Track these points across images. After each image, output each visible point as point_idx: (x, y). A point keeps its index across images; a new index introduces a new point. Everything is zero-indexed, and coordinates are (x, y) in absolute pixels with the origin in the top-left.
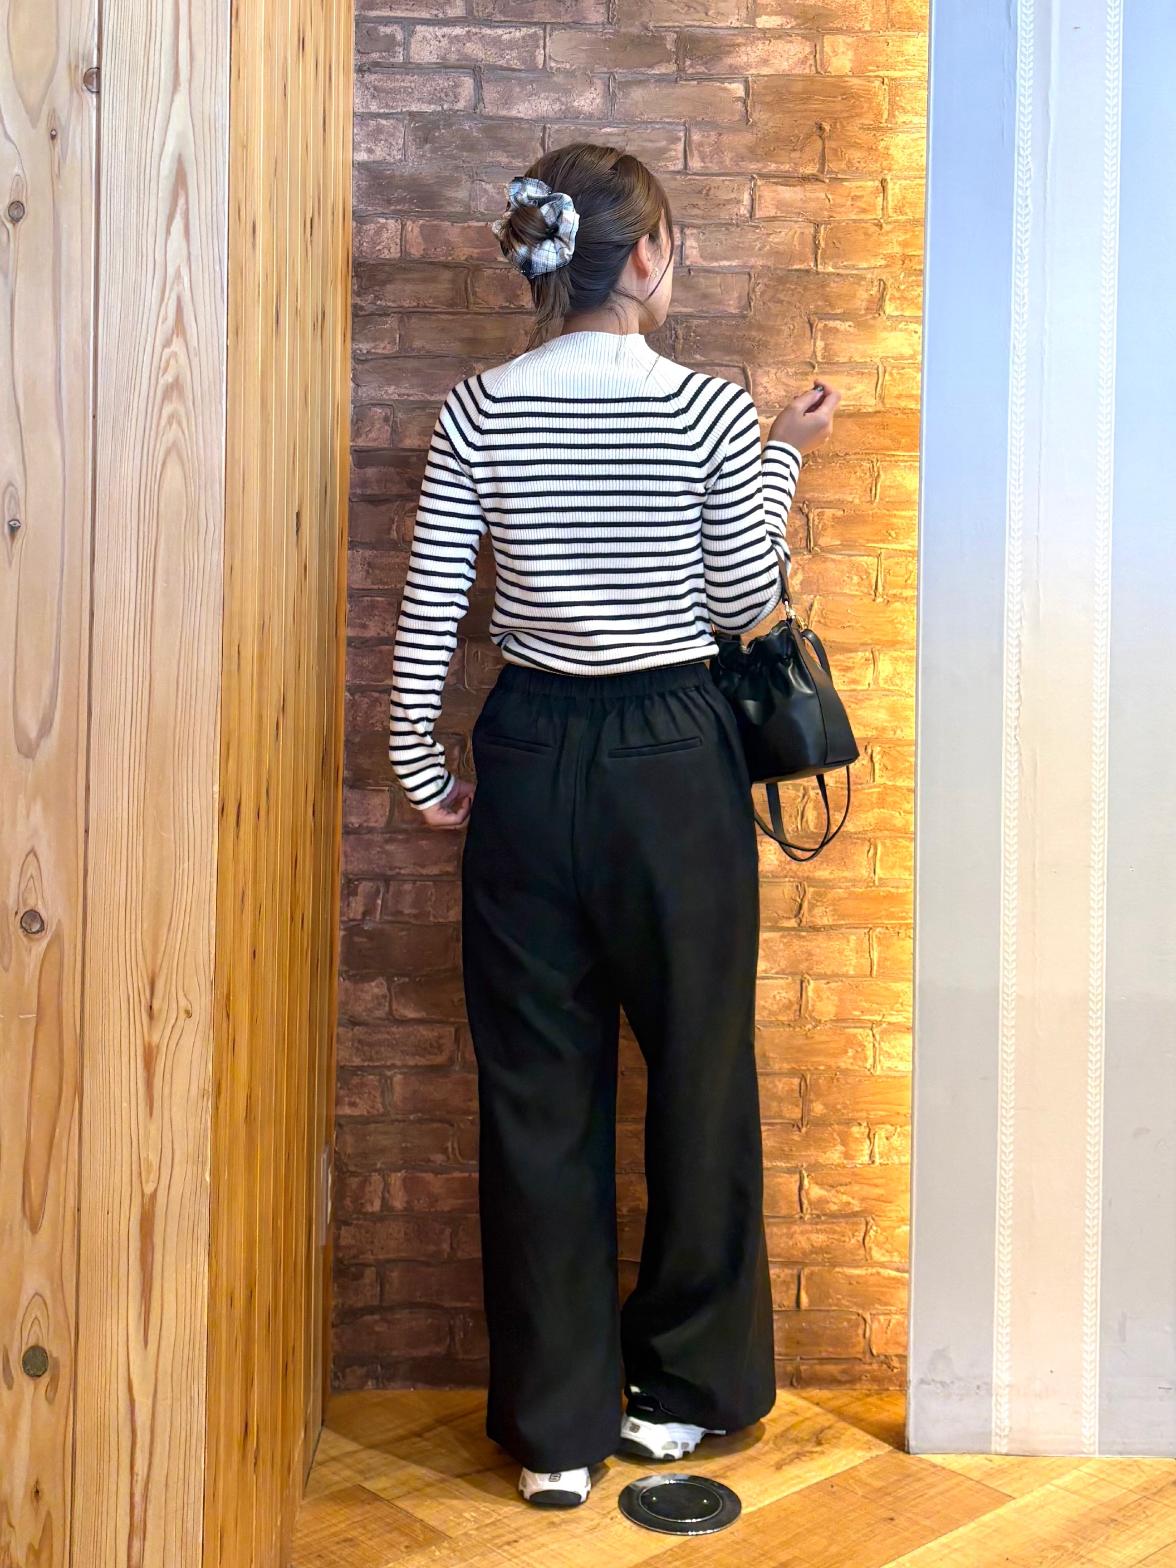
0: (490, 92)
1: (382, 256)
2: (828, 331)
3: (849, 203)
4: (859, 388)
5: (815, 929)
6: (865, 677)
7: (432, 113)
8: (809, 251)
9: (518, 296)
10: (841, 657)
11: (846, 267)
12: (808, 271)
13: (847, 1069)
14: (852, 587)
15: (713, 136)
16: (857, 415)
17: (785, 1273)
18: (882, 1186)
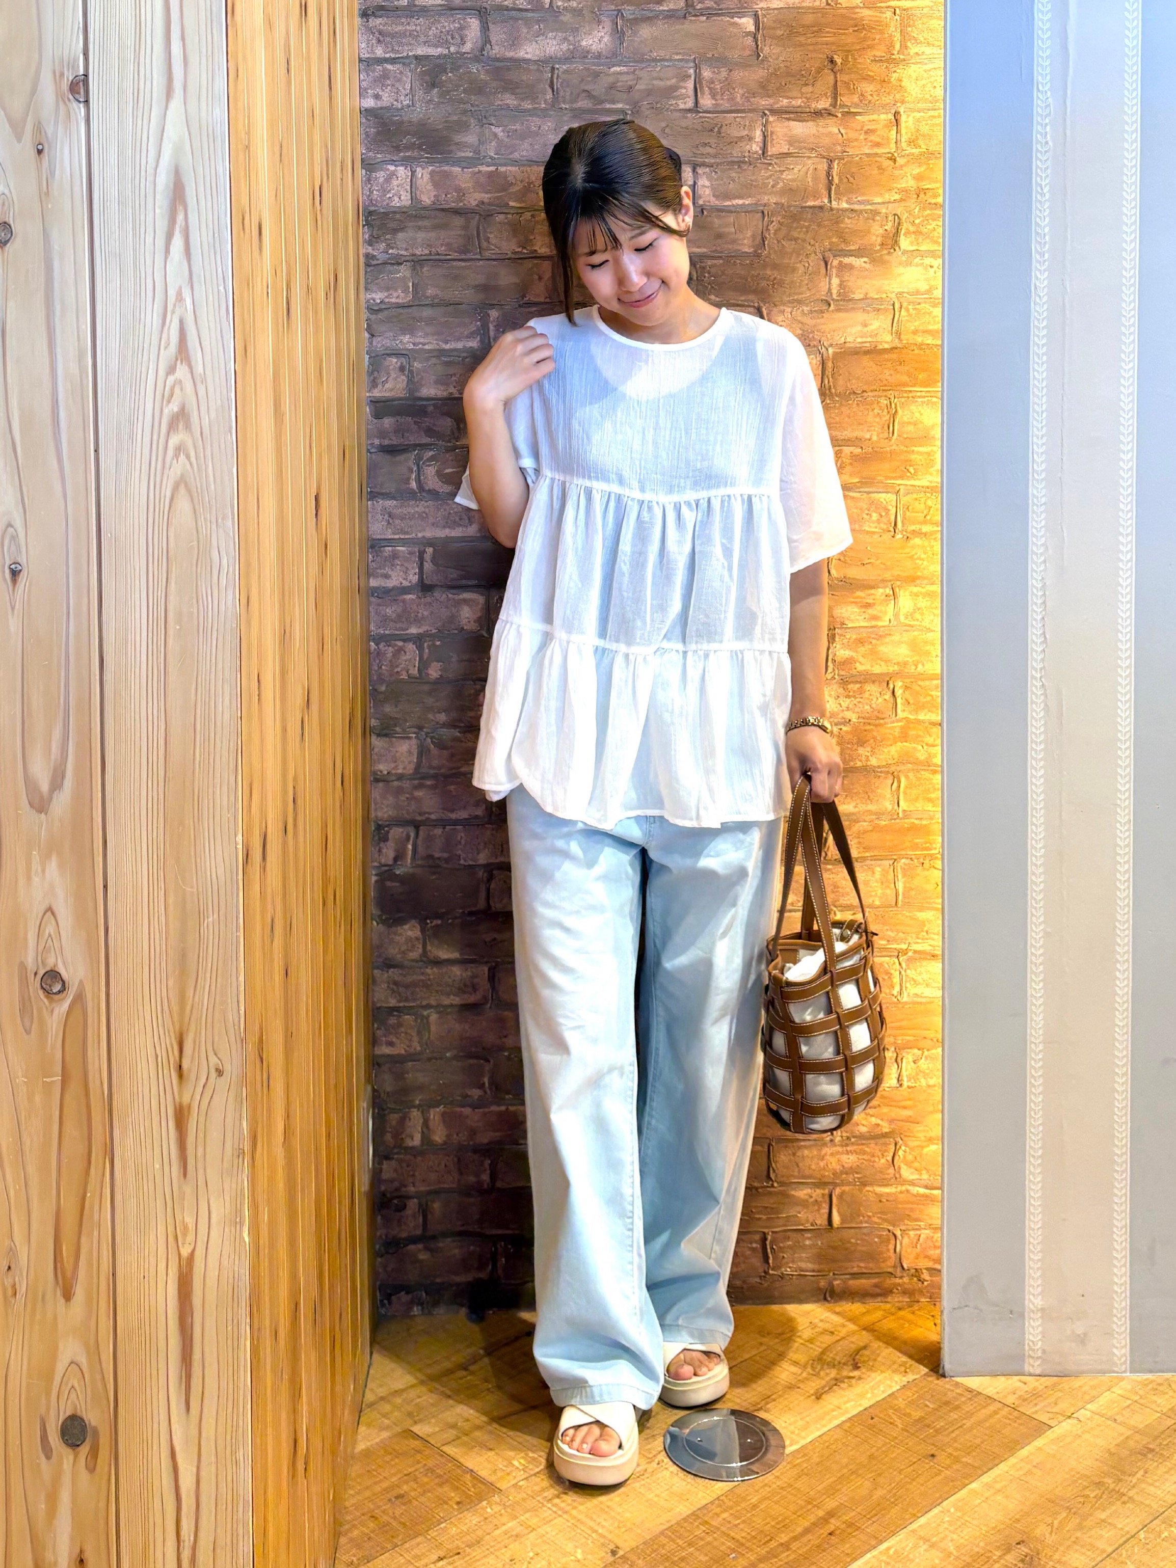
0: (497, 34)
1: (393, 204)
2: (842, 267)
3: (862, 137)
4: (875, 325)
6: (886, 613)
7: (439, 57)
8: (822, 187)
9: (531, 240)
10: (862, 594)
11: (860, 202)
12: (821, 208)
14: (871, 523)
15: (724, 73)
16: (872, 352)
17: (818, 1193)
18: (911, 1108)
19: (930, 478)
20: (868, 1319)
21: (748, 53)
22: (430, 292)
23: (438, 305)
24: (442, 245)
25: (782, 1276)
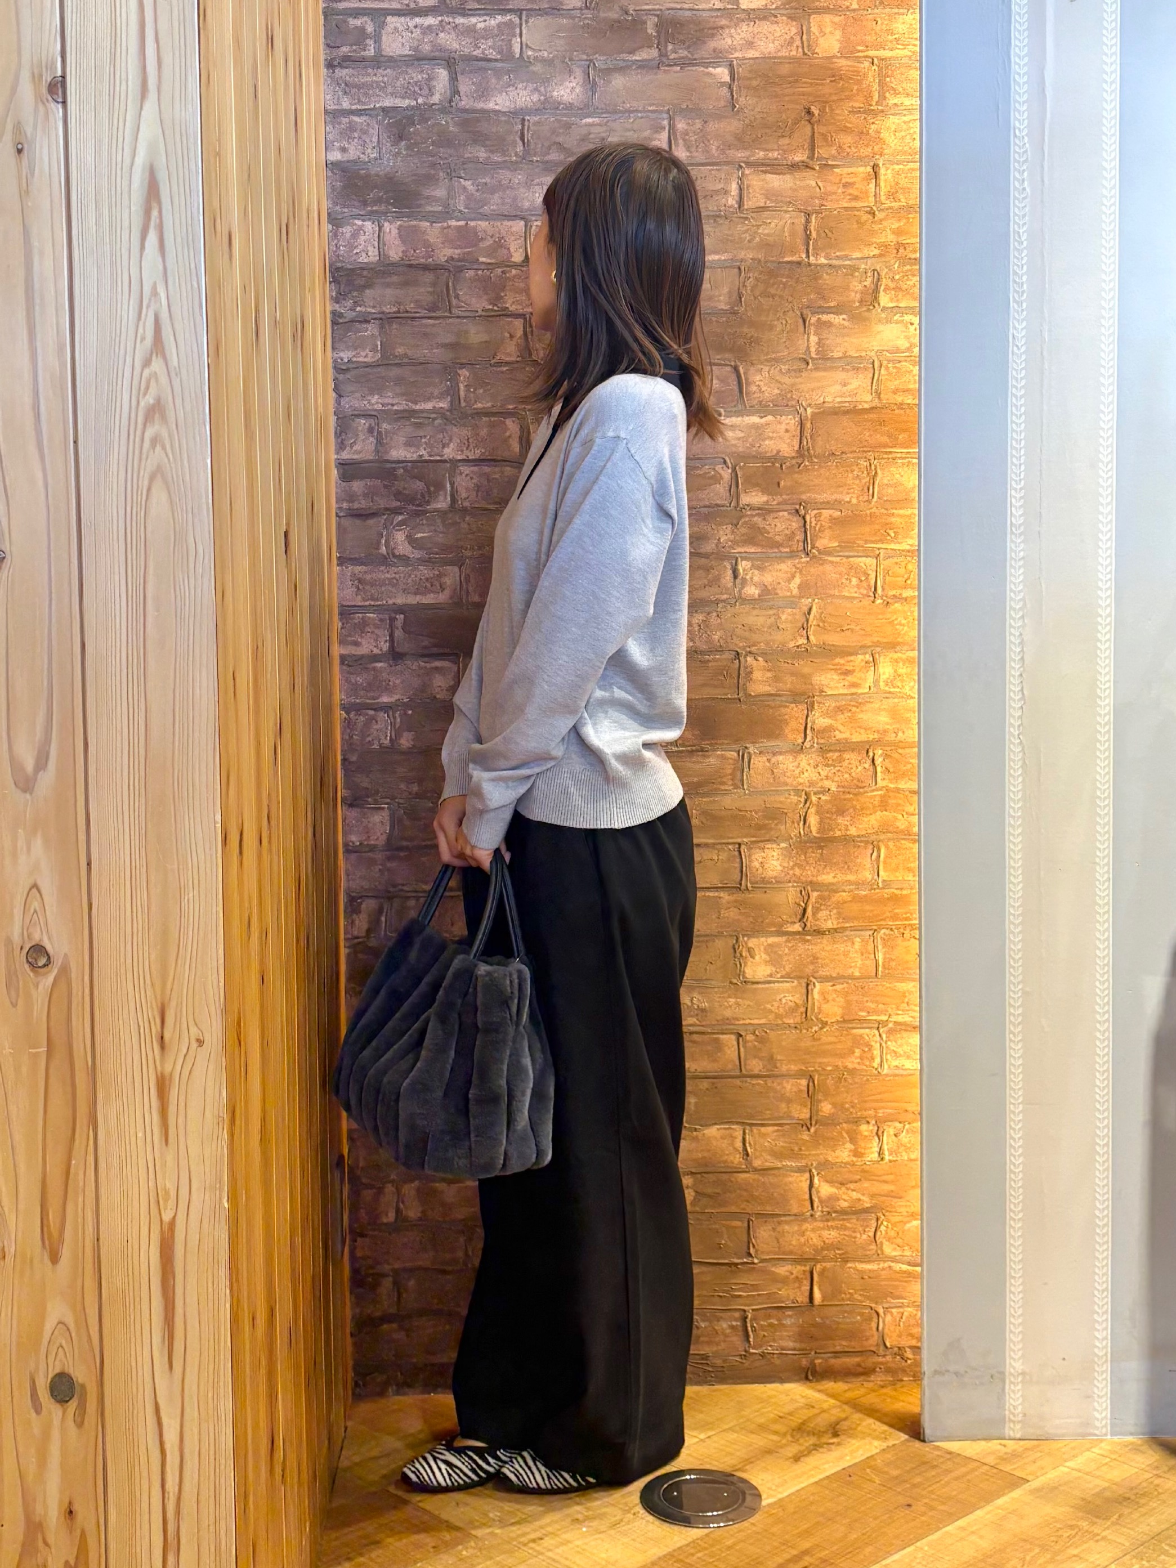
0: (466, 85)
1: (360, 260)
2: (820, 324)
3: (840, 191)
4: (854, 384)
5: (819, 932)
6: (865, 680)
7: (406, 108)
8: (800, 242)
9: (502, 298)
10: (842, 661)
12: (799, 263)
13: (855, 1069)
14: (852, 589)
15: (699, 124)
16: (853, 411)
17: (798, 1270)
18: (892, 1182)
19: (907, 542)
20: (850, 1395)
21: (723, 104)
22: (399, 351)
23: (407, 364)
24: (411, 302)
25: (763, 1355)
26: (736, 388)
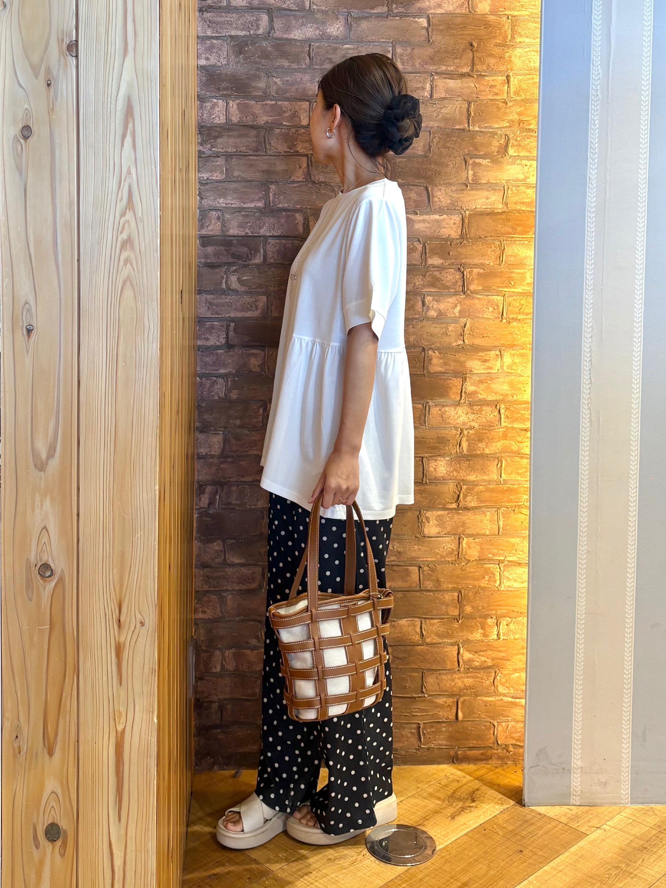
0: (278, 24)
1: (216, 122)
2: (475, 164)
3: (487, 90)
4: (493, 198)
5: (466, 509)
6: (495, 365)
7: (243, 36)
8: (464, 118)
9: (295, 145)
10: (482, 354)
11: (486, 127)
12: (463, 130)
13: (485, 587)
14: (489, 313)
15: (409, 50)
16: (492, 214)
17: (450, 700)
18: (504, 651)
19: (523, 288)
20: (478, 774)
21: (423, 39)
22: (236, 174)
23: (240, 182)
24: (244, 146)
25: (428, 749)
26: (427, 200)
